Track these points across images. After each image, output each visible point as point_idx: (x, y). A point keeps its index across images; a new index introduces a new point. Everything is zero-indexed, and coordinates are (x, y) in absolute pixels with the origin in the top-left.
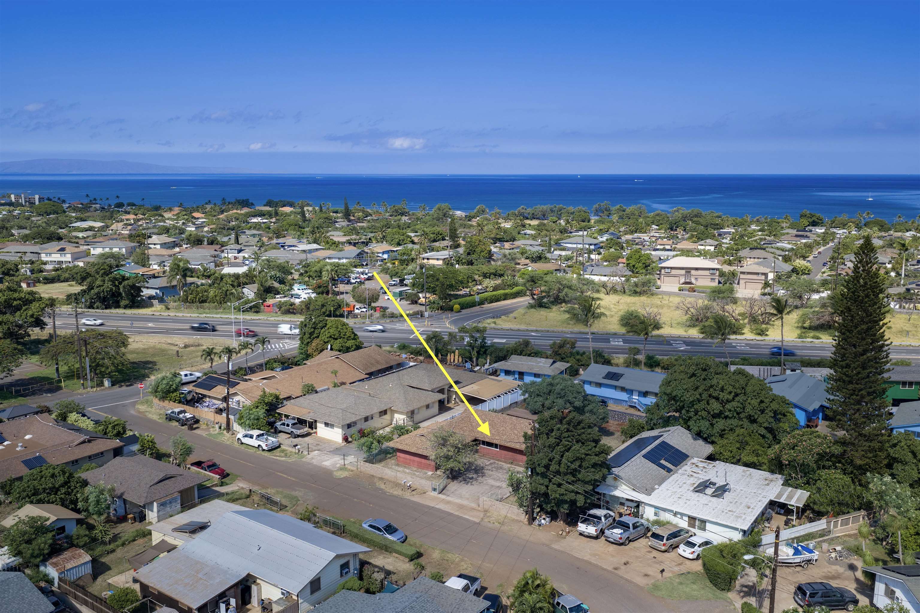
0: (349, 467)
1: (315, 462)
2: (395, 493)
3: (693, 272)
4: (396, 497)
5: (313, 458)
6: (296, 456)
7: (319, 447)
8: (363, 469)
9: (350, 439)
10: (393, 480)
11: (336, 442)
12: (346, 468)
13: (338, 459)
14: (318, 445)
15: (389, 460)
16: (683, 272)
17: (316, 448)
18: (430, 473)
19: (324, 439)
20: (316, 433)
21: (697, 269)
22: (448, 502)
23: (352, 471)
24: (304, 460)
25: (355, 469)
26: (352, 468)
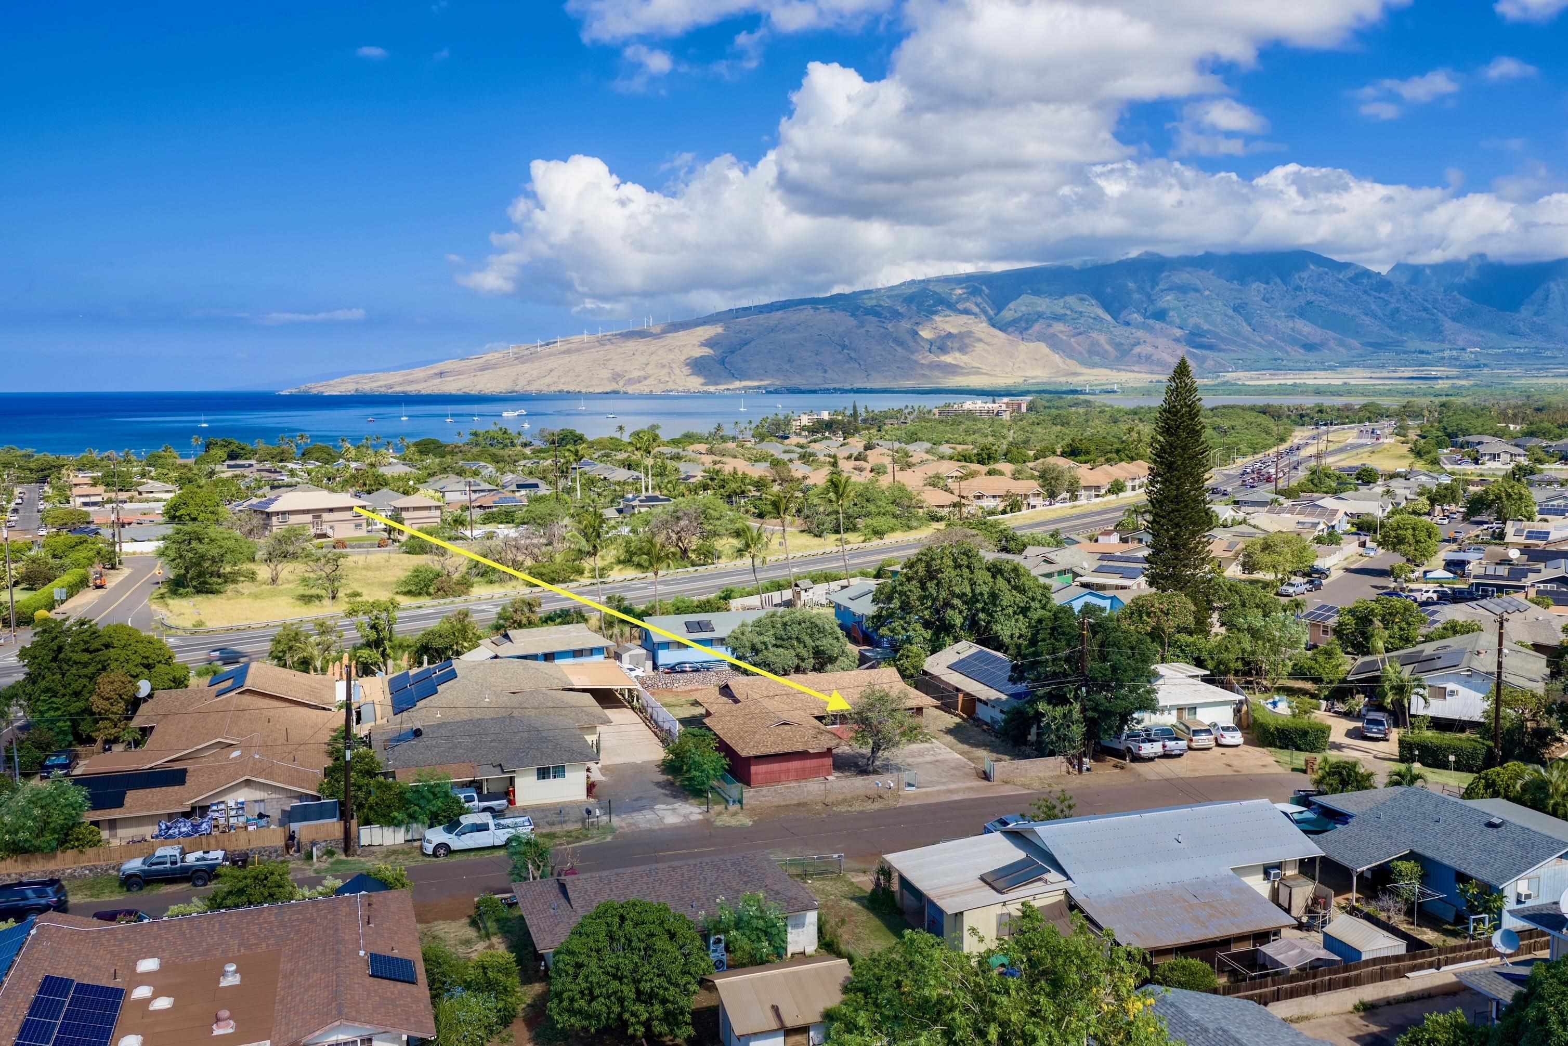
3: (326, 516)
8: (754, 803)
16: (309, 518)
20: (512, 801)
21: (331, 510)
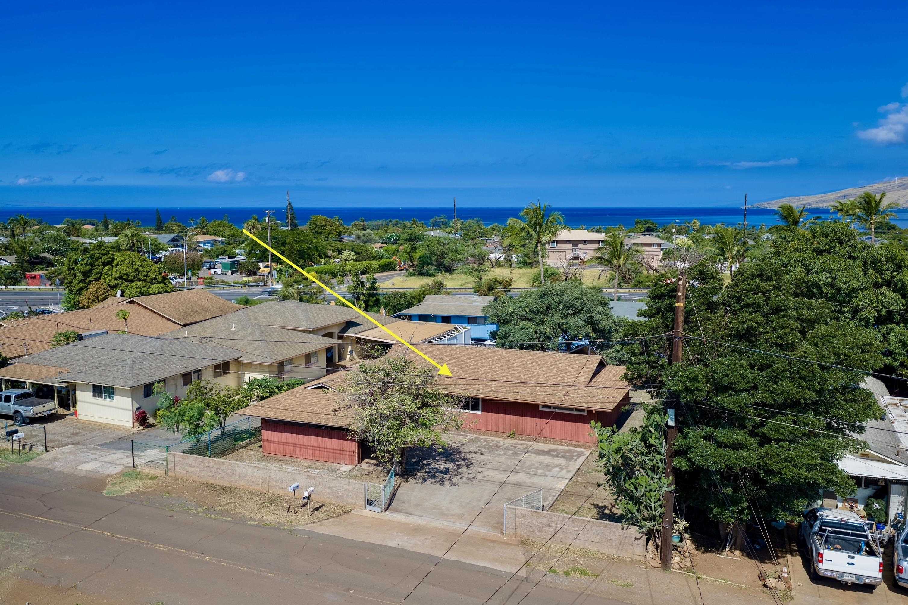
0: (146, 470)
1: (59, 466)
2: (271, 519)
3: (581, 246)
4: (276, 528)
5: (55, 459)
6: (15, 456)
7: (78, 438)
8: (181, 471)
9: (151, 421)
10: (259, 489)
11: (118, 428)
12: (138, 474)
13: (122, 456)
14: (76, 434)
15: (242, 451)
16: (570, 246)
17: (70, 440)
18: (346, 468)
19: (92, 423)
20: (75, 413)
21: (585, 242)
22: (417, 530)
23: (153, 478)
24: (33, 463)
25: (160, 472)
26: (153, 472)
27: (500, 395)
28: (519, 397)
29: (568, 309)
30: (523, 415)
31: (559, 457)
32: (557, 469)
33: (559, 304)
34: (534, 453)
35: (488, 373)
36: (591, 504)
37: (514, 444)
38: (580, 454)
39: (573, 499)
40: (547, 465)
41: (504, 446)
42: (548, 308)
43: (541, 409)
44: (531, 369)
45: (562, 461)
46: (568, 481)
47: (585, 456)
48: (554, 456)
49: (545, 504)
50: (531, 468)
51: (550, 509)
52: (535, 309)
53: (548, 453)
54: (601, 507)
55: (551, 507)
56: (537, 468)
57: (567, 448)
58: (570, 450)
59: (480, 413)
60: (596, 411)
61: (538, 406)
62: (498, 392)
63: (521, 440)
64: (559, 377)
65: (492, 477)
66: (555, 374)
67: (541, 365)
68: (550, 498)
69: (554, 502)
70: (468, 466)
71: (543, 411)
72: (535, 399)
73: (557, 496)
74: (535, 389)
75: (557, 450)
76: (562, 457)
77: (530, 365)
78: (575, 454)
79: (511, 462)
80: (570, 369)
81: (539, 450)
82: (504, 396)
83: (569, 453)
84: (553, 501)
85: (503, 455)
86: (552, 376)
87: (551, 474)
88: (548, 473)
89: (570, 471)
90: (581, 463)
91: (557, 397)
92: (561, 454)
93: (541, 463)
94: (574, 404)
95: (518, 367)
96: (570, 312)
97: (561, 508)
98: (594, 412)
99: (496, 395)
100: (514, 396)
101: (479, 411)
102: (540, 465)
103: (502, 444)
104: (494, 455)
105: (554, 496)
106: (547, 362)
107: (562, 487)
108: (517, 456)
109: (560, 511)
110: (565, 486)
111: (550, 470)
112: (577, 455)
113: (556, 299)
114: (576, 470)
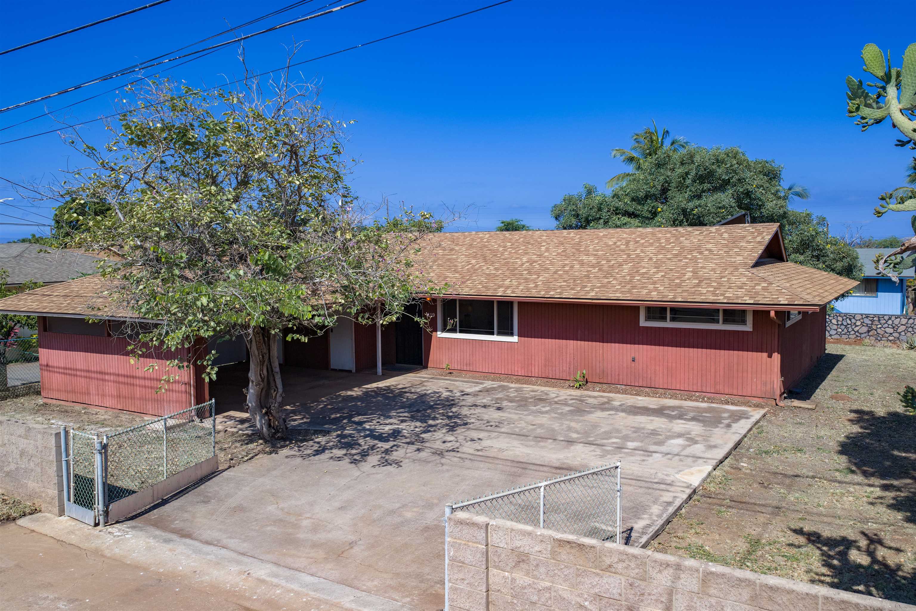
27: (552, 293)
28: (592, 294)
29: (702, 183)
30: (603, 340)
31: (685, 419)
32: (680, 441)
33: (684, 179)
34: (623, 411)
35: (535, 262)
36: (795, 531)
37: (581, 396)
38: (737, 417)
39: (730, 514)
40: (654, 433)
41: (556, 399)
42: (665, 190)
43: (643, 323)
44: (623, 251)
45: (695, 428)
46: (710, 468)
47: (753, 420)
48: (671, 418)
49: (638, 525)
50: (610, 438)
51: (655, 543)
52: (641, 194)
53: (660, 412)
54: (831, 543)
55: (656, 535)
56: (626, 438)
57: (704, 405)
58: (710, 407)
59: (515, 339)
60: (776, 312)
61: (635, 309)
62: (549, 289)
63: (599, 391)
64: (686, 258)
65: (500, 450)
66: (676, 255)
67: (646, 244)
68: (656, 509)
69: (668, 522)
70: (452, 429)
71: (647, 328)
72: (628, 296)
73: (678, 503)
74: (631, 281)
75: (680, 407)
76: (693, 419)
77: (623, 247)
78: (726, 415)
79: (562, 424)
80: (709, 246)
81: (635, 407)
82: (561, 293)
83: (710, 412)
84: (665, 517)
85: (546, 412)
86: (669, 259)
87: (663, 449)
88: (653, 448)
89: (715, 447)
90: (744, 432)
91: (679, 290)
92: (692, 414)
93: (637, 430)
94: (721, 299)
95: (597, 251)
96: (706, 186)
97: (692, 539)
98: (772, 314)
99: (543, 293)
100: (583, 293)
101: (512, 334)
102: (635, 432)
103: (554, 395)
104: (525, 413)
105: (669, 504)
106: (659, 239)
107: (695, 481)
108: (581, 416)
109: (688, 549)
110: (704, 480)
111: (660, 443)
112: (730, 417)
113: (680, 170)
114: (731, 445)
